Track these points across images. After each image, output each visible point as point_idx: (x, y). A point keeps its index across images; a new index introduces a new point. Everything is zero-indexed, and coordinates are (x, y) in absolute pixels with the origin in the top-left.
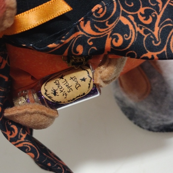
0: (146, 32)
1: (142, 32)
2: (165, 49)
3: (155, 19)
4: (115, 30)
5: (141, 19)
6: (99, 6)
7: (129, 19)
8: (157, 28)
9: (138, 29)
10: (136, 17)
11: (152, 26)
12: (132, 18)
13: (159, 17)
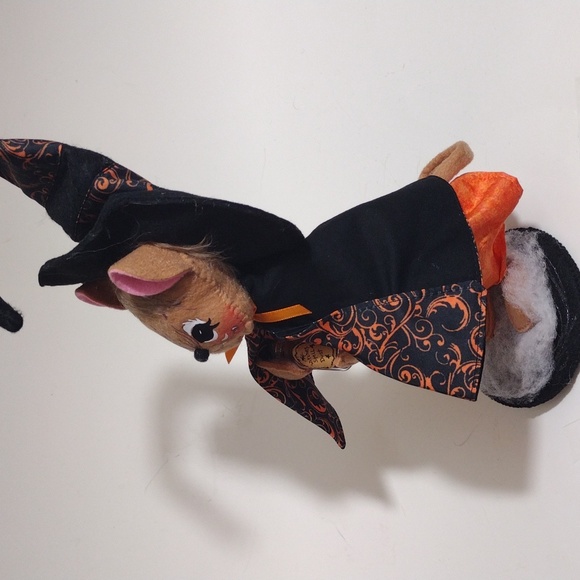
0: (373, 347)
1: (369, 346)
2: (385, 367)
3: (384, 337)
4: (346, 337)
5: (372, 334)
6: (337, 312)
7: (360, 332)
8: (383, 347)
9: (366, 343)
10: (367, 331)
11: (380, 343)
12: (363, 332)
13: (389, 337)
